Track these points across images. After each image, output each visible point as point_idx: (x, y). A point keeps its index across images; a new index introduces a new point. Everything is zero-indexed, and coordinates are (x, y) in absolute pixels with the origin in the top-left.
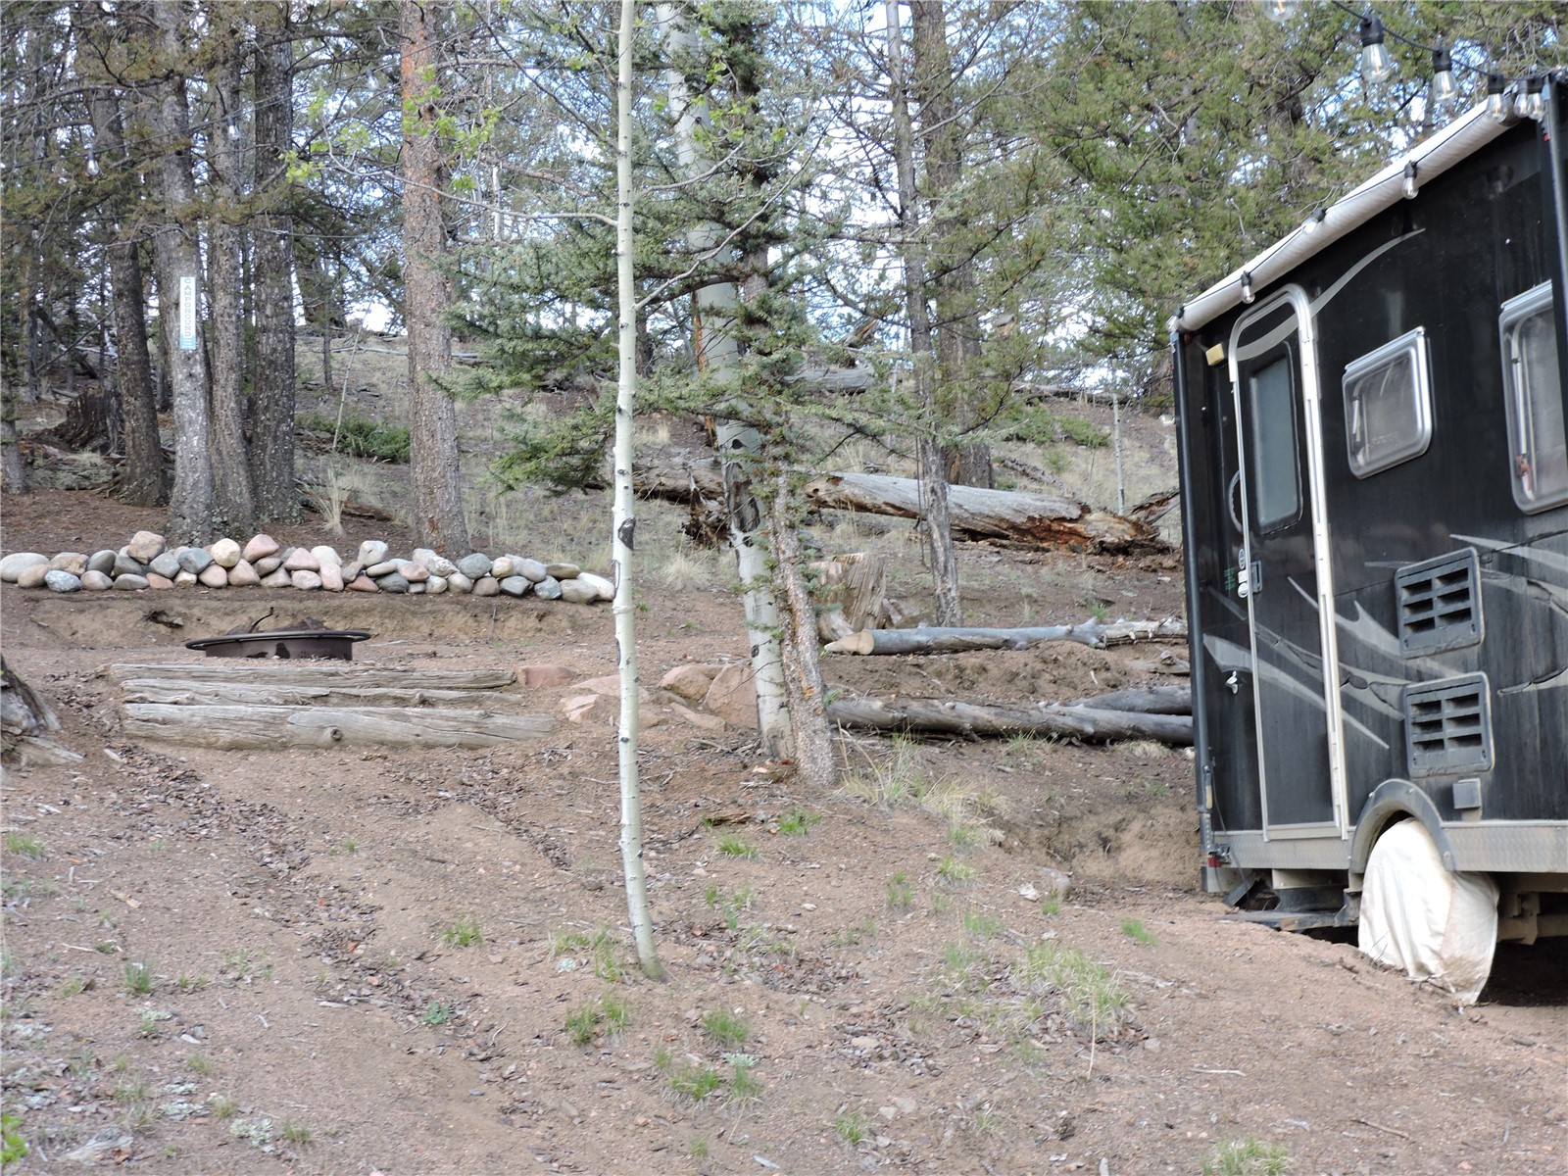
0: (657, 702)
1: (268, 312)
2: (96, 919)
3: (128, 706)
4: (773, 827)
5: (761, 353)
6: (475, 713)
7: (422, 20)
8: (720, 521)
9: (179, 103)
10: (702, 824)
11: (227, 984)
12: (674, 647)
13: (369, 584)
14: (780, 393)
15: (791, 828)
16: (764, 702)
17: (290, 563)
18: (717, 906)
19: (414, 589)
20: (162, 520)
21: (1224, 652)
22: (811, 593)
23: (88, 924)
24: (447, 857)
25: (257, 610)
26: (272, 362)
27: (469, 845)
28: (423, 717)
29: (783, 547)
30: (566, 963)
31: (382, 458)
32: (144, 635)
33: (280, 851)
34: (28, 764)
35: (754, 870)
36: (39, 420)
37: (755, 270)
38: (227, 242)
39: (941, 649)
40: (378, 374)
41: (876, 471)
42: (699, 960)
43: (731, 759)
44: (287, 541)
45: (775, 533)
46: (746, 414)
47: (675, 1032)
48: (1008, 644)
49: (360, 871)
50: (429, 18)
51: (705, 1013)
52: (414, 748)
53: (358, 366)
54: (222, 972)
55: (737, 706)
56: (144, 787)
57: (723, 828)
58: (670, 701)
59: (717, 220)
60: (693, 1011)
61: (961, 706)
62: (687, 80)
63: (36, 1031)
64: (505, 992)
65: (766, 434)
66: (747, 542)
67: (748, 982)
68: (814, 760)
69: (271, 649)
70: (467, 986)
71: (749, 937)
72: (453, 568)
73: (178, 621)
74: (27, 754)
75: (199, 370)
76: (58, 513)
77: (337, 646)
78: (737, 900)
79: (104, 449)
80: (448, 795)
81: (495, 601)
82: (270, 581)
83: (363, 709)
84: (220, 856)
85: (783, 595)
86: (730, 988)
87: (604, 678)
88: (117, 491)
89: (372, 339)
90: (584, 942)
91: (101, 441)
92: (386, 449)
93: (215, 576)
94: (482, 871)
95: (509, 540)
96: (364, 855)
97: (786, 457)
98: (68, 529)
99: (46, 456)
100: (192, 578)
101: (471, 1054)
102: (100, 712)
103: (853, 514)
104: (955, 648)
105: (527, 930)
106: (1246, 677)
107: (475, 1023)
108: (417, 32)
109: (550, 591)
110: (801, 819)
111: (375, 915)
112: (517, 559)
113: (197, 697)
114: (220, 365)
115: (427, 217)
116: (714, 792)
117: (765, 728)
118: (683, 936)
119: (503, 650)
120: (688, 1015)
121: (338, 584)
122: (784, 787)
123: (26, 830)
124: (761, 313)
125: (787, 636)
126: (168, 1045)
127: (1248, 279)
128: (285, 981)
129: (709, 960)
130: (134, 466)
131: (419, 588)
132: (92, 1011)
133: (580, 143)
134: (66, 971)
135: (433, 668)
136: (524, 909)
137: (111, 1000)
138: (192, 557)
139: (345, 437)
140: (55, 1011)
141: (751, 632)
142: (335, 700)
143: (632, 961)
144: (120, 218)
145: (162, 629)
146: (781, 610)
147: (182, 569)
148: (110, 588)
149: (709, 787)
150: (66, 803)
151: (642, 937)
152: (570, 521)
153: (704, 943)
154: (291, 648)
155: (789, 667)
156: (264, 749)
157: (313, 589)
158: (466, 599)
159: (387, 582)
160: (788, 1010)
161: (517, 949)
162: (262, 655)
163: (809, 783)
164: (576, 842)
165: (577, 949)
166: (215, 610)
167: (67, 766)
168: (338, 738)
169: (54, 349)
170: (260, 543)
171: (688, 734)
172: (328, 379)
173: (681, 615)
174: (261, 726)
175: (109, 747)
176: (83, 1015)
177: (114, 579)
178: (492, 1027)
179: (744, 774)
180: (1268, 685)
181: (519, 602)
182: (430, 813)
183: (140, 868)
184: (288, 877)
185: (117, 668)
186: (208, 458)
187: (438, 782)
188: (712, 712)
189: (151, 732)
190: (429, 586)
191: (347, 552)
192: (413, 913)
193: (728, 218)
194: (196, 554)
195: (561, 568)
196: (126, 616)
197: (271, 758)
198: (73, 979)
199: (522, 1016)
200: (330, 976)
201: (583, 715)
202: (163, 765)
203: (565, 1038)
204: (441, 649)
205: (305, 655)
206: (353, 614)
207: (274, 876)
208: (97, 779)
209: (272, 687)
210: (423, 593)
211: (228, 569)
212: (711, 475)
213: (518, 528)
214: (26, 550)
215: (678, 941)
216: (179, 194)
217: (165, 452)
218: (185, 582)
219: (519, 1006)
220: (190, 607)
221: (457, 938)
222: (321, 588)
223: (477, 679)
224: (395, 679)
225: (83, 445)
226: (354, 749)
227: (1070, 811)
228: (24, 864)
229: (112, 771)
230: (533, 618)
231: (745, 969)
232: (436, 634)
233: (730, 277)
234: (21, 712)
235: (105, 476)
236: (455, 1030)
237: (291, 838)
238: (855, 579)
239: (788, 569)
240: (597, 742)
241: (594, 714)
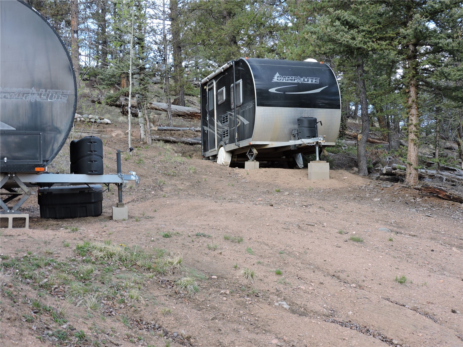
0: (125, 135)
4: (144, 148)
5: (143, 85)
6: (100, 135)
7: (76, 13)
10: (134, 147)
14: (145, 91)
16: (142, 134)
21: (205, 128)
29: (145, 112)
35: (142, 151)
39: (168, 130)
41: (160, 102)
43: (137, 142)
45: (144, 110)
46: (141, 93)
48: (179, 130)
55: (137, 135)
57: (137, 148)
61: (171, 138)
65: (143, 96)
66: (140, 111)
68: (149, 142)
72: (82, 117)
81: (89, 123)
85: (145, 119)
87: (117, 131)
97: (146, 99)
103: (154, 111)
104: (171, 130)
106: (207, 131)
108: (75, 16)
109: (99, 121)
110: (147, 147)
112: (93, 115)
117: (142, 138)
122: (145, 144)
125: (146, 125)
127: (208, 78)
141: (140, 124)
149: (134, 144)
155: (146, 128)
158: (84, 123)
163: (148, 144)
179: (139, 143)
180: (210, 132)
181: (93, 123)
188: (134, 137)
190: (77, 120)
195: (101, 117)
201: (115, 136)
223: (99, 130)
227: (185, 151)
230: (96, 126)
238: (155, 119)
239: (146, 115)
240: (118, 139)
241: (117, 136)
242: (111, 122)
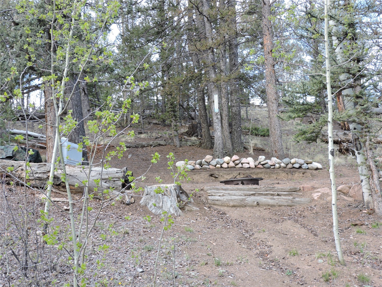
1: (234, 102)
2: (206, 248)
3: (209, 197)
4: (370, 226)
5: (361, 105)
6: (291, 198)
7: (268, 30)
8: (347, 148)
9: (212, 54)
10: (351, 225)
11: (238, 264)
12: (339, 180)
13: (261, 166)
14: (366, 115)
15: (375, 227)
16: (365, 194)
17: (242, 162)
18: (357, 247)
19: (272, 167)
20: (211, 152)
22: (376, 166)
23: (204, 248)
24: (287, 233)
25: (235, 173)
26: (235, 114)
27: (292, 230)
28: (278, 199)
29: (369, 154)
30: (320, 261)
31: (261, 136)
32: (209, 180)
33: (247, 232)
34: (187, 211)
35: (366, 237)
36: (182, 130)
37: (358, 85)
38: (224, 86)
40: (259, 115)
42: (354, 261)
43: (357, 209)
44: (241, 157)
45: (366, 151)
46: (357, 121)
47: (350, 279)
49: (267, 237)
50: (270, 29)
51: (358, 274)
52: (276, 206)
53: (254, 114)
54: (237, 261)
55: (357, 195)
56: (214, 216)
57: (357, 227)
58: (340, 194)
59: (348, 73)
60: (354, 274)
62: (338, 38)
63: (195, 274)
64: (305, 268)
65: (363, 126)
66: (359, 153)
67: (368, 267)
68: (379, 209)
69: (240, 183)
70: (295, 266)
71: (366, 255)
72: (281, 162)
73: (217, 176)
74: (187, 208)
75: (219, 117)
76: (188, 151)
77: (255, 181)
78: (362, 245)
79: (197, 136)
80: (286, 218)
81: (292, 170)
82: (238, 166)
83: (263, 197)
84: (233, 233)
85: (369, 167)
86: (363, 268)
87: (323, 189)
88: (201, 146)
89: (257, 107)
90: (324, 255)
91: (196, 134)
92: (262, 133)
93: (225, 165)
94: (296, 237)
95: (294, 155)
96: (267, 233)
97: (369, 131)
98: (190, 155)
99: (184, 138)
100: (220, 166)
101: (299, 283)
102: (203, 198)
105: (309, 252)
107: (299, 275)
108: (267, 33)
109: (305, 167)
110: (377, 224)
111: (271, 248)
112: (297, 159)
113: (224, 194)
114: (224, 115)
115: (271, 77)
116: (353, 217)
117: (365, 201)
118: (349, 254)
119: (295, 182)
120: (353, 275)
121: (254, 167)
122: (372, 216)
123: (188, 226)
124: (360, 95)
125: (371, 177)
126: (226, 278)
128: (251, 264)
129: (357, 261)
130: (204, 140)
131: (273, 167)
132: (207, 269)
133: (305, 56)
134: (200, 260)
135: (279, 186)
136: (308, 247)
137: (212, 267)
138: (220, 161)
139: (252, 131)
140: (199, 269)
141: (360, 176)
142: (257, 195)
143: (337, 260)
144: (200, 82)
145: (213, 178)
146: (369, 170)
147: (217, 164)
148: (201, 169)
149: (352, 216)
150: (196, 220)
151: (340, 254)
152: (308, 149)
153: (355, 256)
154: (244, 182)
155: (371, 185)
156: (240, 207)
157: (248, 168)
158: (285, 169)
159: (265, 166)
160: (379, 274)
161: (307, 257)
162: (238, 184)
163: (378, 215)
164: (319, 230)
165: (323, 257)
166: (225, 173)
167: (196, 211)
168: (258, 204)
169: (184, 113)
170: (235, 157)
171: (345, 202)
172: (247, 117)
173: (339, 172)
174: (240, 201)
175: (205, 206)
176: (206, 270)
177: (202, 167)
178: (303, 276)
179: (361, 212)
181: (298, 170)
182: (282, 222)
183: (215, 235)
184: (249, 238)
185: (206, 188)
186: (222, 137)
187: (283, 215)
188: (351, 197)
189: (214, 203)
190: (275, 166)
191: (255, 159)
192: (281, 247)
193: (351, 72)
194: (220, 160)
195: (308, 161)
196: (205, 175)
197: (242, 209)
198: (202, 262)
199: (310, 274)
200: (262, 262)
201: (318, 198)
202: (217, 211)
203: (322, 280)
204: (280, 182)
205: (248, 184)
206: (258, 174)
207: (246, 238)
208: (203, 214)
209: (242, 192)
210: (274, 168)
211: (228, 164)
212: (343, 137)
213: (296, 151)
214: (181, 160)
215: (348, 255)
216: (213, 76)
217: (211, 136)
218: (218, 167)
219: (309, 271)
220: (219, 173)
221: (292, 254)
222: (250, 168)
223: (291, 189)
224: (271, 189)
225: (192, 135)
226: (262, 207)
228: (189, 234)
229: (206, 212)
230: (301, 174)
231: (366, 263)
232: (278, 178)
233: (351, 86)
234: (185, 198)
235: (198, 143)
236: (294, 277)
237: (249, 229)
239: (370, 160)
240: (322, 205)
241: (321, 197)
242: (323, 165)
